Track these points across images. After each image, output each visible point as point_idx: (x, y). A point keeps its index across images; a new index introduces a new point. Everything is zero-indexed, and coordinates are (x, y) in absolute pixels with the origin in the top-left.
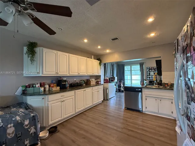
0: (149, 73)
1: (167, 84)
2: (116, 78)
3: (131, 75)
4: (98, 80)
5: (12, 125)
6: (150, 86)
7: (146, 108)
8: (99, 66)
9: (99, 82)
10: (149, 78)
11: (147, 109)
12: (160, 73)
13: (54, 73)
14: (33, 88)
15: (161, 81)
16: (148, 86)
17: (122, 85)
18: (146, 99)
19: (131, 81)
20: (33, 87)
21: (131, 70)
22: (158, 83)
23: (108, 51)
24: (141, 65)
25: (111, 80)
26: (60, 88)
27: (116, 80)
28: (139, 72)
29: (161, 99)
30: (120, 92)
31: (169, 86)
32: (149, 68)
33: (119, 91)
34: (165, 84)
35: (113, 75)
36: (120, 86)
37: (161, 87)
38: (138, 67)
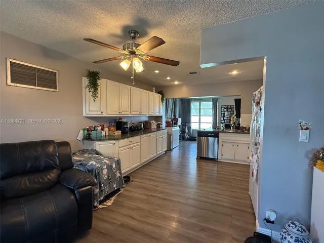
0: (224, 114)
1: (245, 128)
2: (180, 120)
3: (200, 116)
4: (159, 123)
5: (105, 167)
6: (227, 131)
7: (222, 155)
8: (161, 103)
9: (161, 126)
10: (224, 120)
11: (223, 157)
12: (238, 116)
13: (117, 113)
14: (95, 132)
15: (239, 124)
16: (224, 130)
17: (187, 131)
18: (223, 145)
19: (200, 125)
20: (94, 130)
21: (200, 109)
22: (236, 126)
23: (176, 83)
24: (215, 102)
25: (174, 122)
26: (122, 133)
27: (179, 123)
28: (211, 112)
29: (238, 144)
30: (184, 140)
31: (246, 130)
32: (224, 107)
33: (182, 138)
34: (243, 127)
35: (175, 116)
36: (183, 132)
37: (239, 131)
38: (210, 105)
